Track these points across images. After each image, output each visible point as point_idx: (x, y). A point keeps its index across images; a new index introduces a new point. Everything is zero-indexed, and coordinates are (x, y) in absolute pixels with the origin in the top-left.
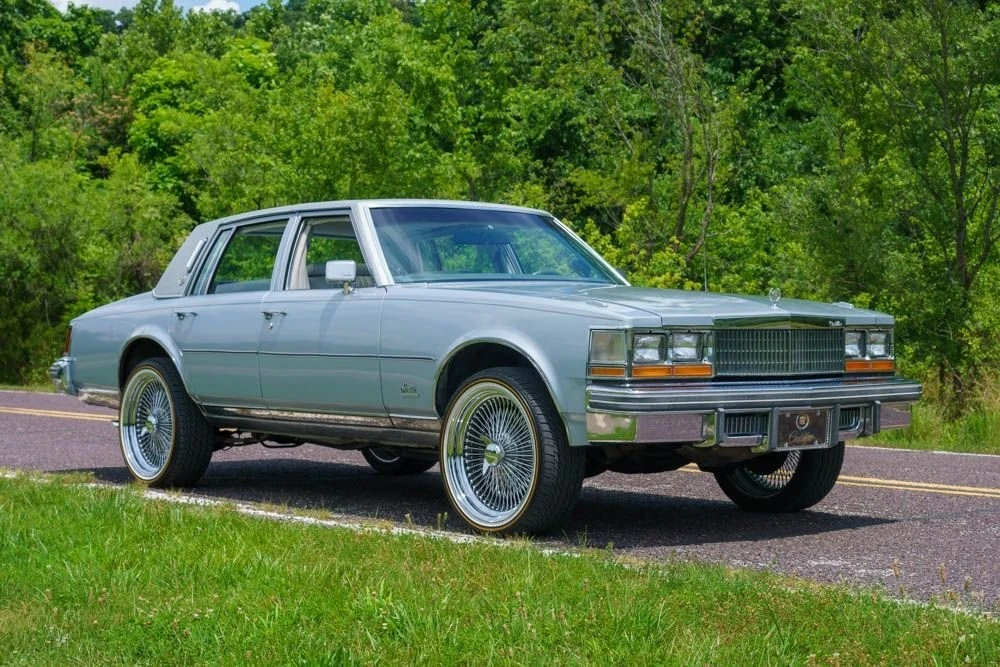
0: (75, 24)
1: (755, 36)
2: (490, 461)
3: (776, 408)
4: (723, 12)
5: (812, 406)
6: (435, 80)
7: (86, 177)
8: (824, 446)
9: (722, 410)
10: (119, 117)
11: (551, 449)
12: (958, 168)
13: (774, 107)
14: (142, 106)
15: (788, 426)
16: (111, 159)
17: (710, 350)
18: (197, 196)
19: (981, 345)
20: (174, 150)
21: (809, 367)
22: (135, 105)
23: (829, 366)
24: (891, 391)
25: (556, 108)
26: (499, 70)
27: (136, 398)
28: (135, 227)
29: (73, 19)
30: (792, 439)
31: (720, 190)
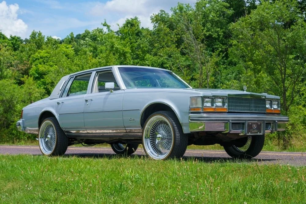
0: (12, 41)
1: (218, 42)
2: (158, 140)
3: (247, 121)
4: (209, 34)
5: (257, 121)
6: (125, 51)
7: (16, 86)
8: (261, 134)
9: (231, 121)
10: (26, 68)
11: (178, 135)
12: (283, 76)
13: (225, 61)
14: (33, 64)
15: (250, 127)
16: (25, 78)
17: (226, 104)
18: (51, 89)
19: (291, 128)
20: (43, 77)
21: (256, 110)
22: (31, 64)
23: (261, 110)
24: (280, 118)
25: (160, 62)
26: (144, 49)
27: (44, 130)
28: (32, 99)
29: (11, 40)
30: (251, 131)
31: (210, 85)
